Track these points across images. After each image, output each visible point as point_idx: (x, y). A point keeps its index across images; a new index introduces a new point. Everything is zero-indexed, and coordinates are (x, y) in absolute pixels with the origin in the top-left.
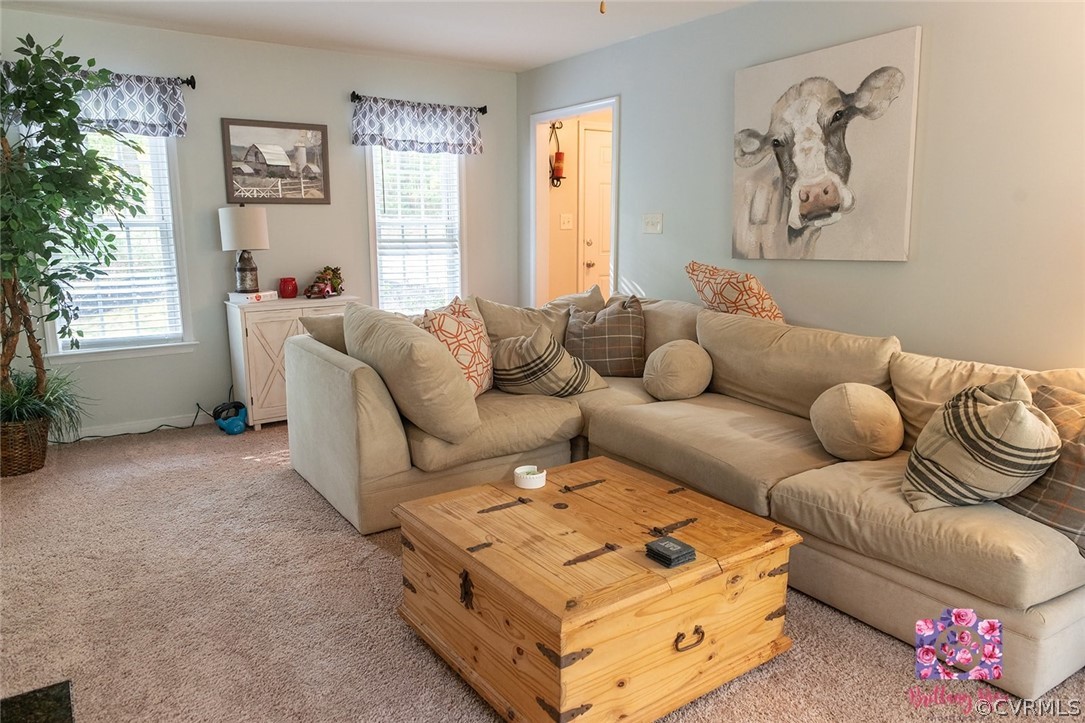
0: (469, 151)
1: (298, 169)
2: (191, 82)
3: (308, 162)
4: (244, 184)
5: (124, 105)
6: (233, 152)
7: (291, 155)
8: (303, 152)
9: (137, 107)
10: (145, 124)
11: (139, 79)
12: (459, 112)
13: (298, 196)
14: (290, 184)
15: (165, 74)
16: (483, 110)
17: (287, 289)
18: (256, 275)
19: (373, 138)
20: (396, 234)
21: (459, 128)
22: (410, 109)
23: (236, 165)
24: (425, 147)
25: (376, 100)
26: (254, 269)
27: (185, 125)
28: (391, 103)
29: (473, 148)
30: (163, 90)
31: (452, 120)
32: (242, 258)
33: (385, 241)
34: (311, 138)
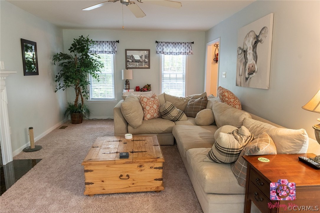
0: (188, 54)
1: (142, 60)
2: (118, 42)
3: (145, 58)
4: (129, 64)
5: (104, 48)
6: (128, 57)
7: (141, 57)
8: (144, 56)
9: (107, 48)
10: (108, 52)
11: (107, 42)
12: (185, 44)
13: (142, 67)
14: (140, 64)
15: (113, 40)
16: (193, 43)
17: (138, 89)
18: (129, 86)
19: (160, 52)
20: (168, 76)
21: (185, 48)
22: (171, 44)
23: (128, 60)
24: (175, 54)
25: (162, 43)
26: (129, 84)
27: (116, 51)
28: (166, 43)
29: (189, 54)
30: (112, 44)
31: (183, 46)
32: (126, 82)
33: (164, 78)
34: (146, 53)
